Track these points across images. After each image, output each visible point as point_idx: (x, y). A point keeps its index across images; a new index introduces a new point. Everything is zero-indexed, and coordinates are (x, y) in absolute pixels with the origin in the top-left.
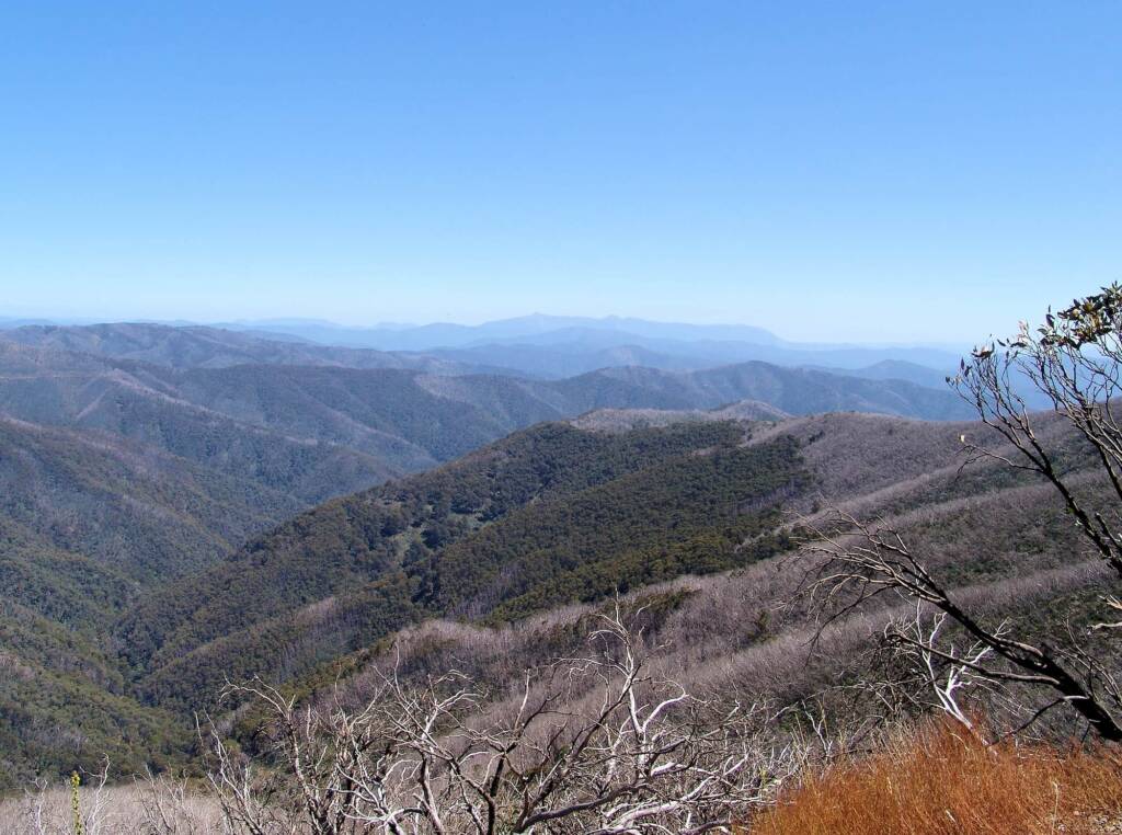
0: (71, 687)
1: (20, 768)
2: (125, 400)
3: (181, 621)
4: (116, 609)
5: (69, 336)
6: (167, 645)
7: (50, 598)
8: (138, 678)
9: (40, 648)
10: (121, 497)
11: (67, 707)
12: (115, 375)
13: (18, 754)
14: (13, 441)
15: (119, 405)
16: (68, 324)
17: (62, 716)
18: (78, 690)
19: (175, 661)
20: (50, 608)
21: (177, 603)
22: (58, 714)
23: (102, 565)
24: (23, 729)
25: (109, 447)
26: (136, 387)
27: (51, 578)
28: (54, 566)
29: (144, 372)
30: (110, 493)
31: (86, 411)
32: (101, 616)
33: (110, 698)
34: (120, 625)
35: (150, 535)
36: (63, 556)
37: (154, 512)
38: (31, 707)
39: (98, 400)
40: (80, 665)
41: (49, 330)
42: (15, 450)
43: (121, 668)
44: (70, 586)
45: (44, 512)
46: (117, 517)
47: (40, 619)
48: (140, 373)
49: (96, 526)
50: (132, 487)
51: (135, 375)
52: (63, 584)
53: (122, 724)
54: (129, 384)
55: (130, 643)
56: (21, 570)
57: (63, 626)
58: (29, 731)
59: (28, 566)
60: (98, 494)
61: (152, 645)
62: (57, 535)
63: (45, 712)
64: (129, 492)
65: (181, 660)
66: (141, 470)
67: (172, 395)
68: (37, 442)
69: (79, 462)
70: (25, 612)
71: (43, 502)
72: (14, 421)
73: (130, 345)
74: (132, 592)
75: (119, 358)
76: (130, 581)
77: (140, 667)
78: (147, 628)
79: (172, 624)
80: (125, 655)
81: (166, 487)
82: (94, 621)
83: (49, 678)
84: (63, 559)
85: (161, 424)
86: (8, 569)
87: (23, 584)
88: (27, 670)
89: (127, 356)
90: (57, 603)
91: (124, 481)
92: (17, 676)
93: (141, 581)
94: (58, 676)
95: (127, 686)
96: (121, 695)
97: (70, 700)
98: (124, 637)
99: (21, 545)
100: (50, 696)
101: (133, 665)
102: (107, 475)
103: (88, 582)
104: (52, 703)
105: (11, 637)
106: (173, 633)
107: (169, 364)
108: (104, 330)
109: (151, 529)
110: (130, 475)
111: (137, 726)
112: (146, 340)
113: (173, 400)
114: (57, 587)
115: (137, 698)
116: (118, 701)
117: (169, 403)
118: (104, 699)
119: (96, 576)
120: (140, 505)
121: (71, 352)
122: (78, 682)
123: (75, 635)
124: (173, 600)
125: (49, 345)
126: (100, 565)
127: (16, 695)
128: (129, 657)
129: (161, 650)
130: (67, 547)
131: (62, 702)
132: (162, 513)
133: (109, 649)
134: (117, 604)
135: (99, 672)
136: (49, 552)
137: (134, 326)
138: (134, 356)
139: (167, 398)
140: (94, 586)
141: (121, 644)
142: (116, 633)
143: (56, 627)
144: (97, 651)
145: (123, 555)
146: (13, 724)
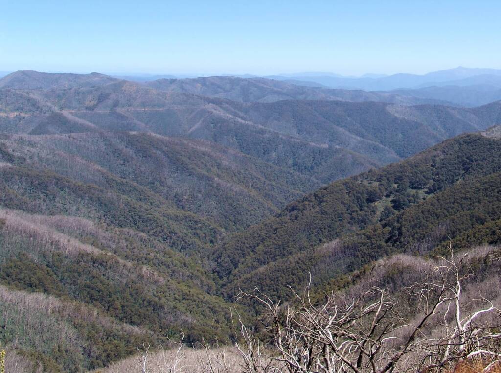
0: (185, 289)
1: (158, 335)
2: (216, 122)
3: (248, 252)
4: (211, 245)
5: (184, 85)
6: (240, 266)
7: (174, 238)
8: (224, 285)
9: (168, 267)
10: (213, 179)
11: (184, 301)
12: (210, 107)
13: (157, 328)
14: (153, 146)
15: (212, 125)
16: (183, 78)
17: (181, 306)
18: (189, 291)
19: (245, 276)
20: (174, 243)
21: (246, 241)
22: (179, 305)
23: (204, 219)
24: (159, 313)
25: (207, 150)
26: (222, 114)
27: (175, 226)
28: (176, 218)
29: (227, 105)
30: (207, 177)
31: (193, 128)
32: (203, 248)
33: (207, 297)
34: (213, 254)
35: (231, 201)
36: (181, 213)
37: (233, 187)
38: (163, 300)
39: (200, 122)
40: (191, 277)
41: (173, 81)
42: (154, 151)
43: (214, 279)
44: (185, 231)
45: (170, 187)
46: (211, 190)
47: (168, 249)
48: (224, 106)
49: (200, 195)
50: (220, 173)
51: (221, 107)
52: (181, 229)
53: (215, 312)
54: (218, 112)
55: (219, 265)
56: (158, 221)
57: (181, 254)
58: (163, 314)
59: (162, 219)
60: (201, 177)
61: (232, 266)
62: (178, 201)
63: (172, 304)
64: (218, 176)
65: (249, 275)
66: (225, 163)
67: (242, 118)
68: (166, 147)
69: (189, 158)
70: (160, 245)
71: (170, 181)
72: (153, 134)
73: (219, 90)
74: (220, 235)
75: (212, 97)
76: (219, 228)
77: (225, 279)
78: (229, 256)
79: (243, 254)
80: (216, 271)
81: (239, 173)
82: (199, 252)
83: (173, 284)
84: (181, 215)
85: (236, 136)
86: (150, 220)
87: (159, 229)
88: (162, 279)
89: (217, 96)
90: (178, 241)
91: (215, 169)
92: (156, 282)
93: (226, 228)
94: (179, 283)
95: (217, 290)
96: (214, 295)
97: (185, 297)
98: (216, 261)
99: (158, 206)
100: (174, 294)
101: (221, 277)
102: (206, 166)
103: (195, 229)
104: (175, 299)
105: (153, 260)
106: (244, 259)
107: (241, 100)
108: (203, 81)
109: (231, 198)
110: (219, 166)
111: (223, 313)
112: (228, 86)
113: (243, 122)
114: (178, 231)
115: (223, 297)
116: (212, 299)
117: (241, 123)
118: (204, 297)
119: (200, 225)
120: (225, 183)
121: (185, 94)
122: (190, 287)
123: (188, 259)
124: (243, 240)
125: (173, 90)
126: (201, 218)
127: (155, 293)
128: (218, 272)
129: (237, 269)
130: (183, 207)
131: (181, 298)
132: (237, 188)
133: (207, 268)
134: (212, 242)
135: (202, 281)
136: (173, 211)
137: (221, 78)
138: (221, 96)
139: (240, 120)
140: (198, 231)
141: (214, 265)
142: (211, 258)
143: (178, 255)
144: (201, 269)
145: (215, 213)
146: (154, 310)
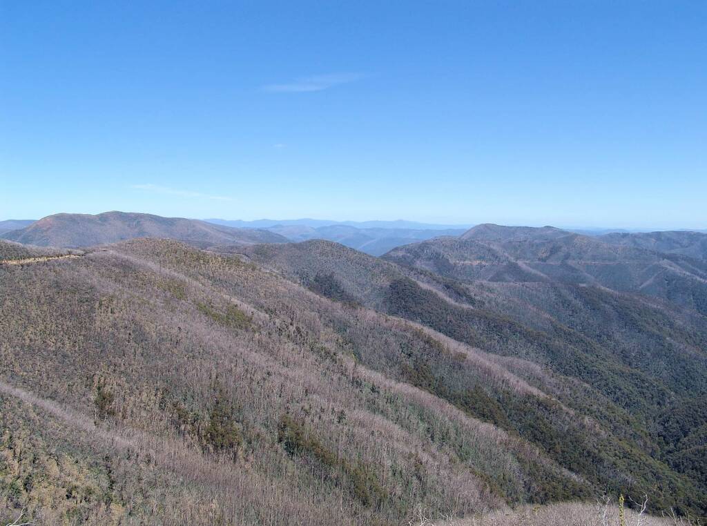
0: (628, 448)
1: (595, 487)
2: (670, 278)
3: (701, 422)
4: (658, 406)
5: (637, 239)
6: (691, 435)
7: (619, 393)
8: (670, 452)
9: (611, 421)
10: (665, 338)
11: (625, 459)
12: (665, 263)
13: (595, 480)
14: (602, 300)
15: (667, 282)
16: (636, 232)
17: (621, 464)
18: (631, 451)
19: (696, 447)
20: (618, 399)
21: (699, 410)
22: (618, 462)
23: (652, 378)
24: (598, 466)
25: (659, 307)
26: (678, 271)
27: (620, 382)
28: (622, 374)
29: (683, 262)
30: (658, 335)
31: (645, 285)
32: (648, 409)
33: (651, 460)
34: (660, 416)
35: (683, 364)
36: (627, 370)
37: (687, 350)
38: (603, 454)
39: (652, 278)
40: (634, 436)
41: (625, 235)
42: (603, 305)
43: (659, 443)
44: (631, 388)
45: (617, 342)
46: (662, 350)
47: (612, 404)
48: (680, 263)
49: (649, 354)
50: (672, 333)
51: (677, 264)
52: (627, 386)
53: (658, 478)
54: (673, 269)
55: (666, 429)
56: (603, 374)
57: (625, 411)
58: (602, 467)
59: (607, 372)
60: (651, 335)
61: (681, 433)
62: (624, 356)
63: (613, 459)
64: (670, 335)
65: (701, 447)
66: (679, 323)
67: (701, 276)
68: (615, 301)
69: (639, 315)
70: (604, 399)
71: (617, 336)
72: (603, 288)
73: (675, 245)
74: (669, 398)
75: (667, 252)
76: (668, 391)
77: (672, 446)
78: (678, 422)
79: (695, 423)
80: (662, 436)
81: (695, 335)
82: (644, 412)
83: (615, 441)
84: (627, 371)
85: (693, 295)
86: (595, 372)
87: (603, 383)
88: (603, 432)
89: (673, 252)
90: (622, 397)
91: (667, 328)
92: (597, 434)
93: (676, 392)
94: (620, 440)
95: (662, 456)
96: (658, 459)
97: (626, 455)
98: (662, 424)
99: (603, 359)
100: (615, 450)
101: (667, 443)
102: (657, 324)
103: (642, 387)
104: (616, 455)
105: (595, 412)
106: (696, 429)
107: (701, 256)
108: (658, 235)
109: (684, 360)
110: (671, 325)
111: (668, 482)
112: (685, 242)
113: (702, 280)
114: (622, 387)
115: (668, 464)
116: (656, 464)
117: (700, 282)
118: (647, 460)
119: (647, 384)
120: (679, 345)
121: (637, 249)
122: (632, 446)
123: (631, 417)
124: (696, 408)
125: (625, 244)
126: (649, 378)
127: (596, 445)
128: (665, 437)
129: (687, 438)
130: (630, 364)
131: (621, 456)
132: (692, 351)
133: (652, 431)
134: (659, 403)
135: (645, 443)
136: (619, 366)
137: (679, 233)
138: (677, 251)
139: (698, 279)
140: (645, 391)
141: (660, 428)
142: (657, 421)
143: (621, 411)
144: (645, 430)
145: (665, 374)
146: (593, 461)
